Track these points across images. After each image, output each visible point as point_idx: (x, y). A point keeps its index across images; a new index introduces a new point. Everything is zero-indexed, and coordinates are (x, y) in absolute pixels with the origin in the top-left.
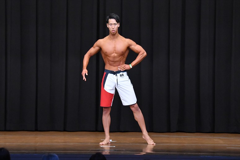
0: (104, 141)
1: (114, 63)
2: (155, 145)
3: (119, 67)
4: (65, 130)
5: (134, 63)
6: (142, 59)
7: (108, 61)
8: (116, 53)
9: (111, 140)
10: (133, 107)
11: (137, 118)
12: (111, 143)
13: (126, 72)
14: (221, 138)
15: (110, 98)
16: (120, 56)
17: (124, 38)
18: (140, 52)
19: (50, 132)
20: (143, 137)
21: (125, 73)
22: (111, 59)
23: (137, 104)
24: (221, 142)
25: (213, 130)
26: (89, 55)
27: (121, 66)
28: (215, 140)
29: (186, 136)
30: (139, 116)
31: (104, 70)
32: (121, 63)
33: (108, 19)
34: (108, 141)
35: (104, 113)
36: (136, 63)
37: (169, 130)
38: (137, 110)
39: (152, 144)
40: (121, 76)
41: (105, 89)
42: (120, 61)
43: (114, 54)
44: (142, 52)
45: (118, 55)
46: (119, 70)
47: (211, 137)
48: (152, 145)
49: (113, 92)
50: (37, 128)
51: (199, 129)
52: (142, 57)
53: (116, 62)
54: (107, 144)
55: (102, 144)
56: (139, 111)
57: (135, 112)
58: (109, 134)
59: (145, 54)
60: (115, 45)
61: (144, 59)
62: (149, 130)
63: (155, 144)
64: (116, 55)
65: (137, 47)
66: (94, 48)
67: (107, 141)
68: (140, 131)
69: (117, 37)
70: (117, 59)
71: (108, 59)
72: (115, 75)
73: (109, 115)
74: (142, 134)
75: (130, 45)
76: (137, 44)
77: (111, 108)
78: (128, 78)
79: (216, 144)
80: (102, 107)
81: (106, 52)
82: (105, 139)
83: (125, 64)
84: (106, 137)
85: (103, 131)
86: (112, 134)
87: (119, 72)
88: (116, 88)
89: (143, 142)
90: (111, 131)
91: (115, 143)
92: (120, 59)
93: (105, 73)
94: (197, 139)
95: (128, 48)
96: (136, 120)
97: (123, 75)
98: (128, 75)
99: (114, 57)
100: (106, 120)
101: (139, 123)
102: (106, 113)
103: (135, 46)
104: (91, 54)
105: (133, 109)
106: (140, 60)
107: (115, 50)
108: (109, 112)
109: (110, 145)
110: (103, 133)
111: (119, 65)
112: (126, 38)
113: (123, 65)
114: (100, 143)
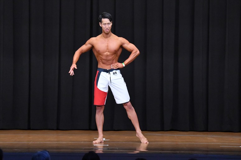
0: (97, 140)
1: (107, 62)
2: (148, 144)
3: (112, 65)
4: (58, 129)
5: (127, 61)
6: (135, 57)
7: (101, 60)
8: (108, 52)
9: (104, 139)
10: (126, 105)
11: (130, 117)
12: (104, 141)
13: (119, 70)
14: (214, 136)
15: (104, 97)
16: (113, 55)
17: (117, 37)
18: (132, 51)
19: (43, 130)
20: (137, 135)
21: (118, 72)
22: (104, 57)
23: (130, 103)
24: (215, 140)
25: (206, 129)
26: (80, 52)
27: (114, 65)
28: (209, 138)
29: (179, 134)
30: (132, 114)
31: (97, 68)
32: (114, 61)
33: (101, 19)
34: (102, 140)
35: (97, 111)
36: (129, 62)
37: (162, 129)
38: (130, 108)
39: (146, 142)
40: (114, 74)
41: (98, 87)
42: (113, 60)
43: (106, 53)
44: (135, 51)
45: (111, 54)
46: (112, 68)
47: (205, 136)
48: (146, 144)
49: (106, 91)
50: (29, 127)
51: (193, 128)
52: (134, 55)
53: (109, 60)
54: (101, 142)
55: (96, 143)
56: (133, 109)
57: (127, 111)
58: (103, 132)
59: (138, 52)
60: (107, 44)
61: (137, 57)
62: (143, 129)
63: (148, 142)
64: (108, 53)
65: (130, 46)
66: (86, 45)
67: (100, 139)
68: (134, 129)
69: (110, 36)
70: (110, 58)
71: (101, 58)
72: (108, 73)
73: (102, 113)
74: (136, 133)
75: (123, 44)
76: (130, 42)
77: (104, 106)
78: (122, 76)
79: (210, 142)
80: (96, 106)
81: (99, 51)
82: (98, 138)
83: (118, 62)
84: (99, 136)
85: (96, 129)
86: (105, 132)
87: (112, 70)
88: (109, 86)
89: (137, 140)
90: (104, 130)
91: (108, 141)
92: (113, 58)
93: (98, 72)
94: (191, 138)
95: (121, 47)
96: (130, 118)
97: (116, 73)
98: (121, 73)
99: (107, 56)
100: (100, 118)
101: (132, 121)
102: (99, 112)
103: (128, 44)
104: (82, 50)
105: (126, 107)
106: (133, 59)
107: (108, 49)
108: (102, 111)
109: (103, 143)
110: (97, 131)
111: (112, 64)
112: (119, 36)
113: (116, 64)
114: (93, 142)
